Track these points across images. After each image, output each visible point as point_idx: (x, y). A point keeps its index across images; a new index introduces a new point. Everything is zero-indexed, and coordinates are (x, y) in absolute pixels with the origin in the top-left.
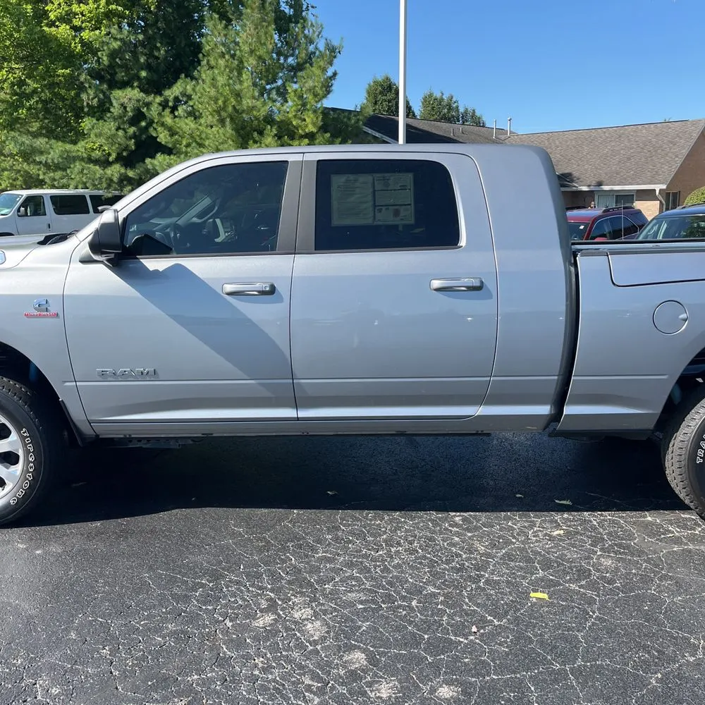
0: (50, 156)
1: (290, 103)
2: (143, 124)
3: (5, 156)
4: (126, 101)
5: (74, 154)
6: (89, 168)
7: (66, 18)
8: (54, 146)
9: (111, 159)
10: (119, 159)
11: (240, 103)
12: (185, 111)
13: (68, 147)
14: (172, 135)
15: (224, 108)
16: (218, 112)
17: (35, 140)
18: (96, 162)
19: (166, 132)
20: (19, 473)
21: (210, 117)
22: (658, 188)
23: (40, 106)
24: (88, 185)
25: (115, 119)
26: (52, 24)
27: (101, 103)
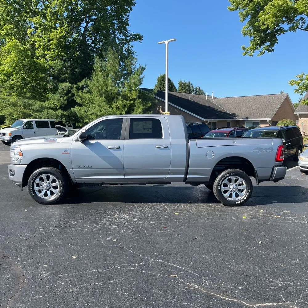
0: (35, 107)
1: (126, 88)
2: (70, 95)
3: (18, 107)
4: (64, 87)
5: (44, 106)
6: (50, 111)
7: (43, 56)
8: (37, 103)
9: (58, 108)
10: (61, 108)
11: (107, 88)
12: (87, 90)
13: (42, 103)
14: (82, 99)
15: (101, 90)
16: (99, 91)
17: (30, 101)
18: (52, 109)
19: (80, 98)
20: (58, 191)
21: (96, 93)
22: (268, 119)
23: (31, 88)
24: (49, 117)
25: (60, 94)
26: (37, 58)
27: (54, 87)
